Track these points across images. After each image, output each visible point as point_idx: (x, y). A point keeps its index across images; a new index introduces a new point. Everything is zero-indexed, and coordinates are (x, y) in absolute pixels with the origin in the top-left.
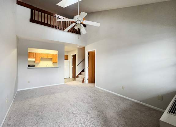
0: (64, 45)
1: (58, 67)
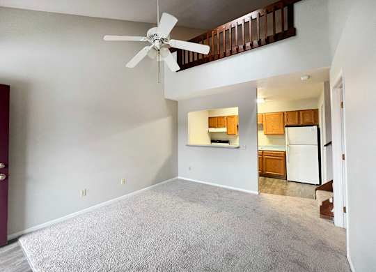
1: (238, 148)
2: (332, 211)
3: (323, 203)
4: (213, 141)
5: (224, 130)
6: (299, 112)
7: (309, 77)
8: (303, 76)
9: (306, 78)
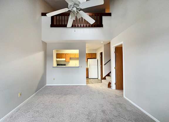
0: (86, 43)
1: (79, 67)
2: (111, 85)
3: (109, 83)
4: (58, 65)
5: (64, 59)
6: (91, 54)
7: (104, 42)
8: (102, 41)
9: (103, 42)
